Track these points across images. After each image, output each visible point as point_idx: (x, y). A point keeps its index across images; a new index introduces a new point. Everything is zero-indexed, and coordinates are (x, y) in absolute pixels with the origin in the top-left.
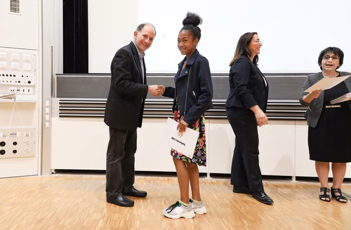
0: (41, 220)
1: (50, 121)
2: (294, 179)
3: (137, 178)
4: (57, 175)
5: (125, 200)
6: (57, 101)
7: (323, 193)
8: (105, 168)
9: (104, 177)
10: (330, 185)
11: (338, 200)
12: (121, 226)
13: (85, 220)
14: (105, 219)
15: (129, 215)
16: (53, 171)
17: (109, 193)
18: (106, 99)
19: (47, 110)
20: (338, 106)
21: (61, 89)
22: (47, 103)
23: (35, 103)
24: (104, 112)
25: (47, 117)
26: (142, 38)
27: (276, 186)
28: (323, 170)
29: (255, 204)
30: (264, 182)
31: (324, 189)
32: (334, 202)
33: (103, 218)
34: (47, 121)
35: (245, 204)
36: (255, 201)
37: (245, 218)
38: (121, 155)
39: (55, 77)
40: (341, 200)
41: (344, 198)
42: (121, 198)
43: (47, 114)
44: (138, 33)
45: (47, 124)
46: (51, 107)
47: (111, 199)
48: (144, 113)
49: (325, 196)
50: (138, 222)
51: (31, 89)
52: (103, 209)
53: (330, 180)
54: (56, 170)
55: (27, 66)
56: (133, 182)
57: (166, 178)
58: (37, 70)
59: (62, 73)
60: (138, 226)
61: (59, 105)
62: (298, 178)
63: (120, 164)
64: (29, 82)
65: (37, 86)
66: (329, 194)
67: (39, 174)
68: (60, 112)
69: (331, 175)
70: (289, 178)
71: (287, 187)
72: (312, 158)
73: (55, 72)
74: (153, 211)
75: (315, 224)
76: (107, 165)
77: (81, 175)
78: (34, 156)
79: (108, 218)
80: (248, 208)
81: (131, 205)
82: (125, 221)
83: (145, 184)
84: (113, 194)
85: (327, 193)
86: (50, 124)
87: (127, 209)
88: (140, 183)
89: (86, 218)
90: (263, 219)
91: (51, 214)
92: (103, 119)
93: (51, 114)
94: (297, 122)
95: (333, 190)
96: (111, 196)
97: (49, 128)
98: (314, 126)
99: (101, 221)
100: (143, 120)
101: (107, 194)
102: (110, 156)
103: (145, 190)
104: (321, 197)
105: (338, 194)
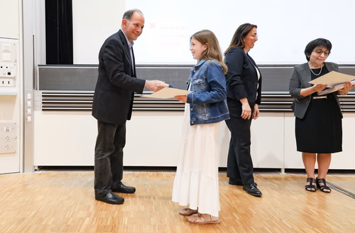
0: (23, 219)
1: (32, 115)
2: (283, 171)
3: (125, 173)
4: (41, 172)
5: (115, 198)
6: (39, 93)
7: (309, 184)
8: (93, 164)
9: (93, 173)
10: (316, 176)
11: (322, 190)
12: (108, 223)
13: (69, 218)
14: (92, 217)
15: (116, 212)
16: (36, 168)
17: (98, 190)
18: (94, 92)
19: (29, 103)
20: (326, 97)
21: (43, 80)
22: (29, 96)
23: (16, 96)
24: (91, 105)
25: (29, 111)
26: (134, 27)
27: (266, 178)
28: (309, 160)
29: (246, 197)
30: (255, 175)
31: (310, 180)
32: (319, 192)
33: (89, 215)
34: (29, 115)
35: (236, 198)
36: (246, 194)
37: (236, 212)
38: (110, 150)
39: (37, 68)
40: (325, 190)
41: (328, 188)
42: (110, 196)
43: (29, 108)
44: (128, 21)
45: (29, 118)
46: (33, 101)
47: (100, 197)
48: (134, 105)
49: (311, 186)
50: (126, 219)
51: (11, 81)
52: (90, 206)
53: (316, 171)
54: (39, 167)
55: (6, 56)
56: (121, 178)
57: (155, 173)
58: (18, 61)
59: (45, 64)
60: (126, 223)
61: (42, 98)
62: (287, 171)
63: (109, 160)
64: (9, 74)
65: (18, 78)
67: (21, 171)
68: (42, 105)
69: (316, 167)
70: (279, 170)
71: (276, 179)
72: (298, 150)
73: (37, 63)
74: (142, 208)
75: (305, 216)
76: (96, 161)
77: (66, 172)
78: (15, 153)
79: (95, 216)
80: (238, 201)
81: (121, 202)
82: (113, 218)
83: (133, 179)
84: (102, 191)
85: (313, 184)
86: (33, 119)
87: (115, 206)
88: (128, 179)
89: (72, 216)
90: (254, 212)
91: (33, 213)
92: (91, 113)
93: (33, 108)
94: (286, 114)
96: (100, 194)
97: (32, 122)
98: (301, 117)
99: (88, 219)
100: (133, 113)
101: (96, 192)
102: (99, 151)
103: (134, 186)
104: (307, 187)
105: (322, 184)
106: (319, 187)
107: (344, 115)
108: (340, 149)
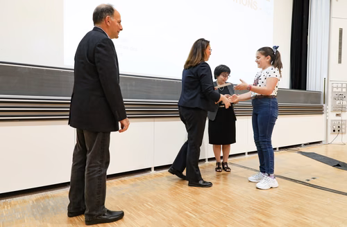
10: (222, 161)
11: (226, 171)
24: (68, 113)
31: (218, 164)
32: (223, 172)
41: (229, 168)
49: (219, 168)
53: (222, 157)
66: (221, 166)
69: (222, 155)
72: (210, 143)
95: (223, 164)
98: (213, 120)
104: (216, 169)
105: (226, 166)
106: (224, 168)
107: (237, 117)
108: (234, 141)
